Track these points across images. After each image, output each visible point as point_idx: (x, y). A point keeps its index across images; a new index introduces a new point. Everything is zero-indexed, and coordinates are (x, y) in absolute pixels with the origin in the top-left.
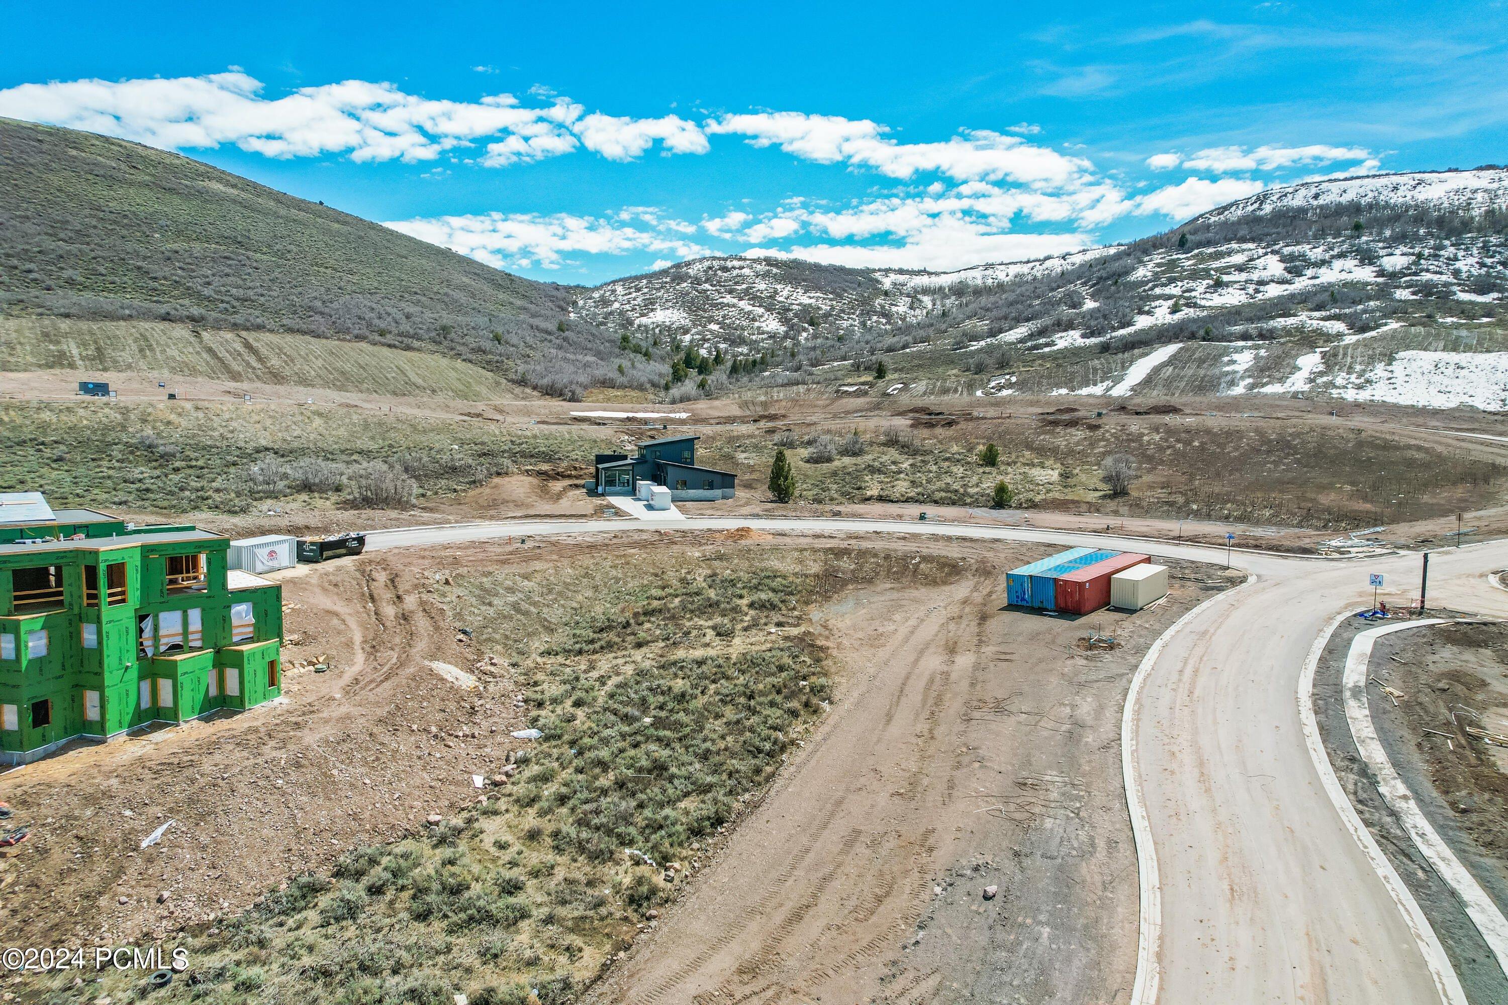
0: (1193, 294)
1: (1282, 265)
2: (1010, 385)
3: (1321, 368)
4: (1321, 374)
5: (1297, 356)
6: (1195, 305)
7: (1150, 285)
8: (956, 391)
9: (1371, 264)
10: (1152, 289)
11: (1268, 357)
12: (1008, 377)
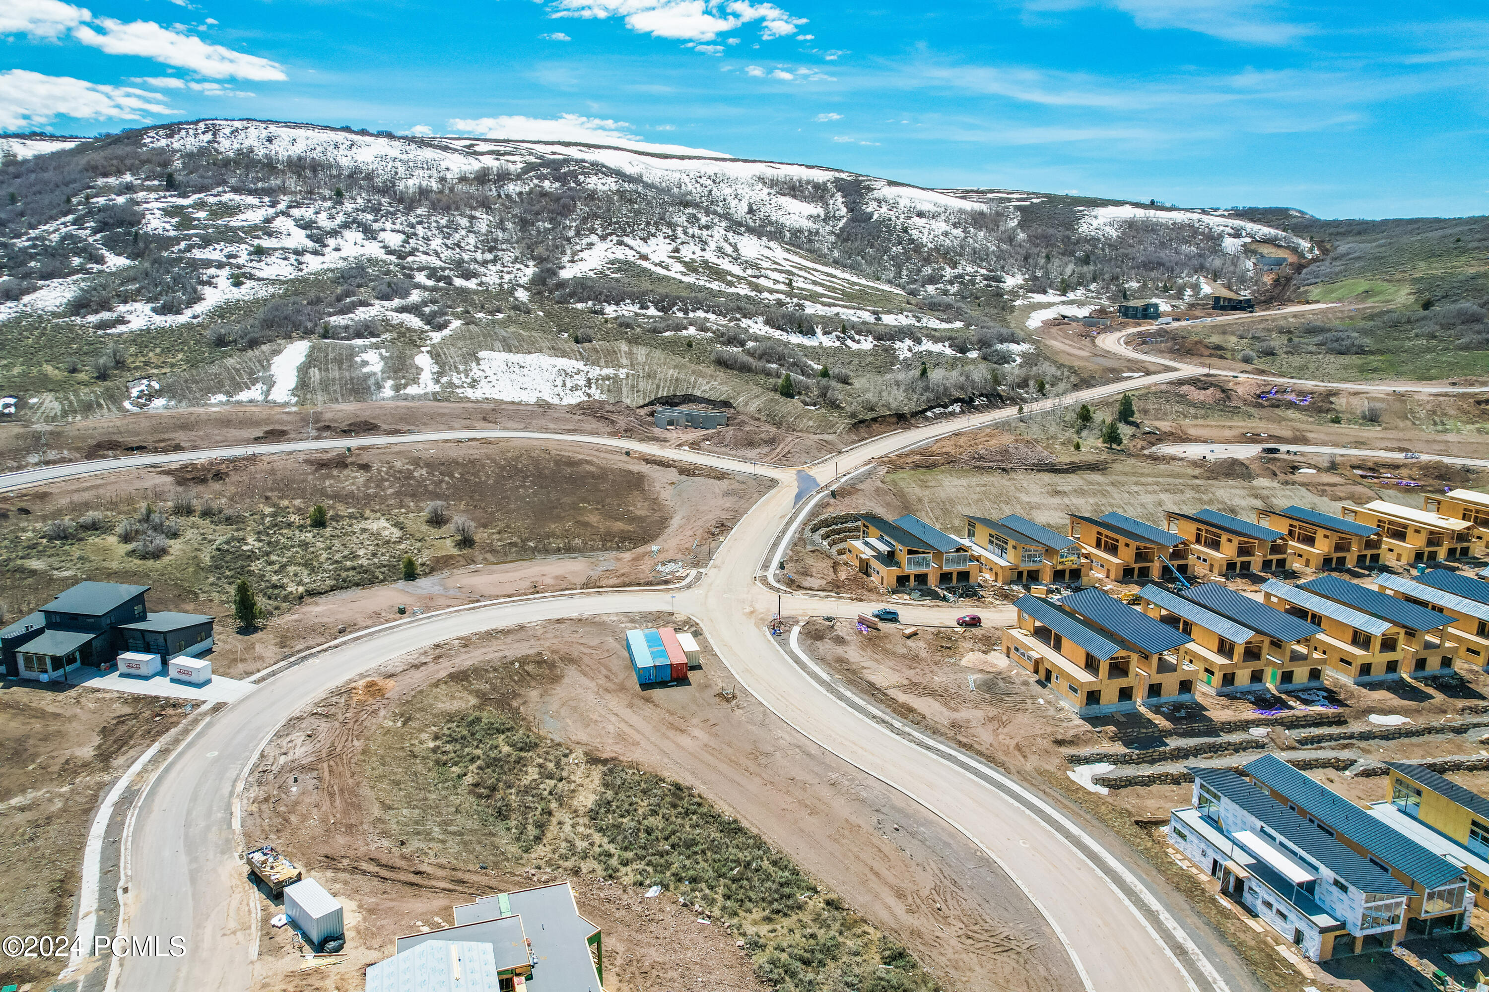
0: (240, 261)
1: (303, 233)
2: (159, 394)
3: (436, 369)
4: (441, 374)
5: (412, 357)
6: (251, 277)
7: (183, 245)
8: (100, 406)
9: (375, 239)
10: (189, 249)
11: (391, 357)
12: (145, 382)
